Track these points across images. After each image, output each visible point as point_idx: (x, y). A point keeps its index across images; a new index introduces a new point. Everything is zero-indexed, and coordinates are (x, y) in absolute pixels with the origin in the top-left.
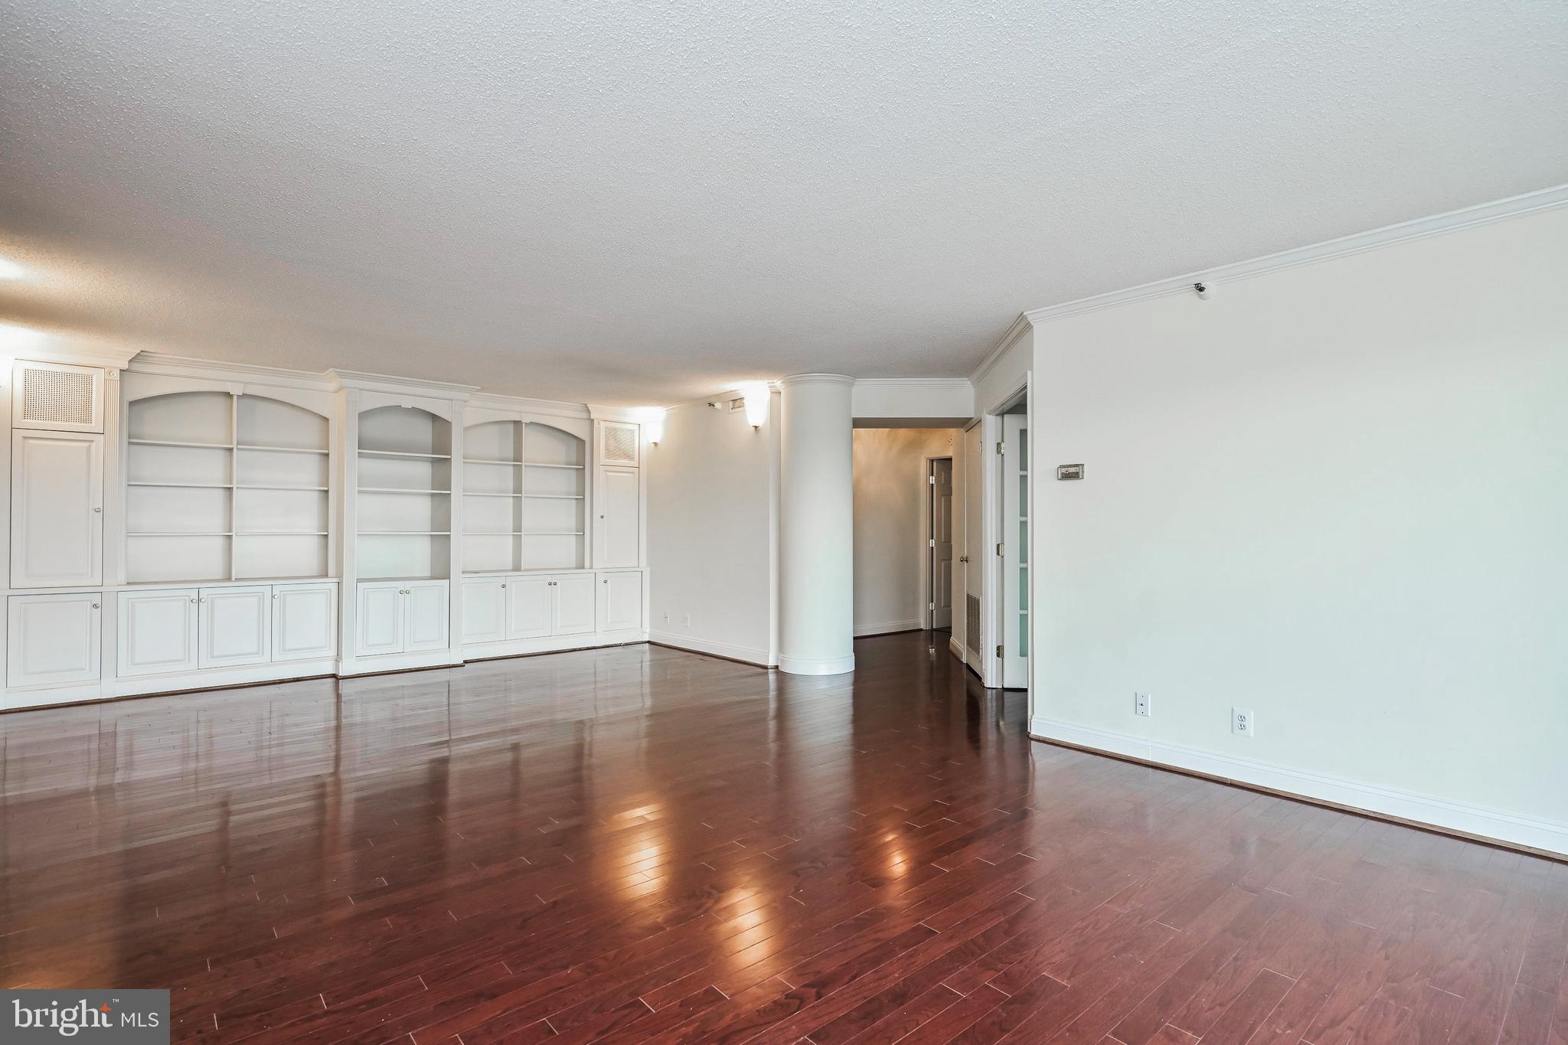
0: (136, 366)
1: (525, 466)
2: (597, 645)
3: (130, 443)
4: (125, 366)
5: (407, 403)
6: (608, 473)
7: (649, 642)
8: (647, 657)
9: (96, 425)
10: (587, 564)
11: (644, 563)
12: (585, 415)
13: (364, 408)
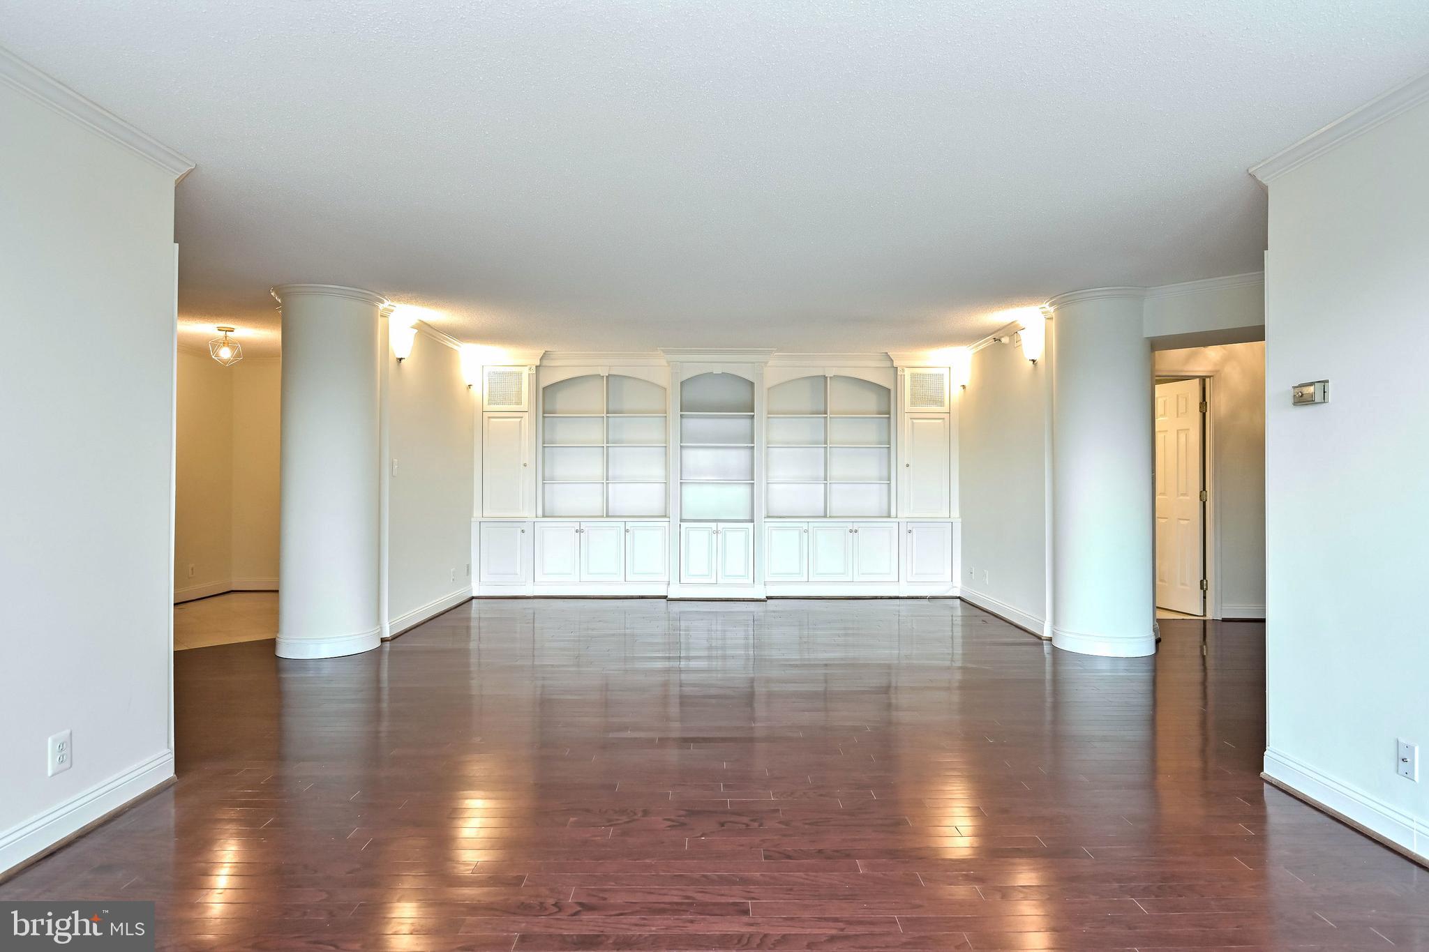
0: (545, 363)
1: (830, 418)
2: (901, 595)
3: (543, 417)
4: (538, 364)
5: (718, 370)
6: (915, 421)
7: (959, 598)
8: (959, 612)
9: (524, 406)
10: (893, 513)
11: (956, 513)
12: (888, 364)
13: (684, 378)
